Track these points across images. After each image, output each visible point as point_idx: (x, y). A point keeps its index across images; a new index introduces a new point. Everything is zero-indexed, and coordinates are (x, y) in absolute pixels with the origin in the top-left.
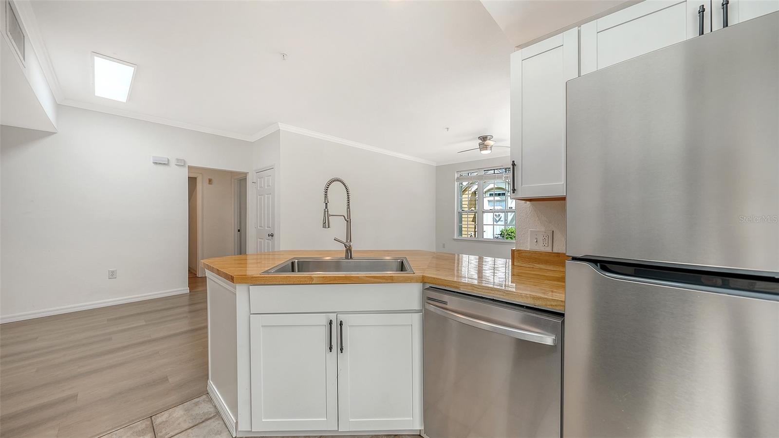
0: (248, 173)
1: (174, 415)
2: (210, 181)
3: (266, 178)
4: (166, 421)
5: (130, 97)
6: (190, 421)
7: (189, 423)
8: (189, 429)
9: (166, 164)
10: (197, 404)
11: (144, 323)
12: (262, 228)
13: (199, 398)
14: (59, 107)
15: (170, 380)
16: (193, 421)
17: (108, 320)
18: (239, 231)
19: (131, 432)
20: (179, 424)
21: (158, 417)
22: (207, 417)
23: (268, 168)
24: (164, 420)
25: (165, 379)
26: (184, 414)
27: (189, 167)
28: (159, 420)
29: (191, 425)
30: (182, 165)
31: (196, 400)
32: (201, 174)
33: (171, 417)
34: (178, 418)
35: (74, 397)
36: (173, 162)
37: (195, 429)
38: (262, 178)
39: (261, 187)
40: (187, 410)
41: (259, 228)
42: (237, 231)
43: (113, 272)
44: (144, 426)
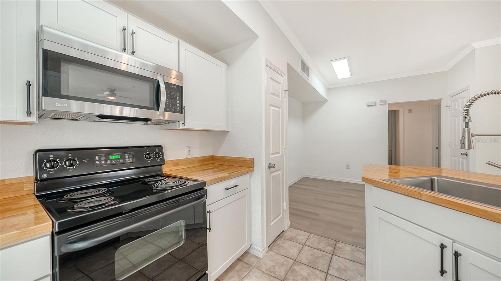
0: (442, 99)
1: (345, 248)
2: (410, 111)
3: (460, 100)
4: (341, 248)
5: (351, 74)
6: (351, 257)
7: (350, 257)
8: (348, 260)
9: (374, 105)
10: (358, 251)
11: (356, 196)
12: (456, 147)
13: (361, 249)
14: (329, 90)
15: (353, 230)
16: (352, 258)
17: (343, 189)
18: (437, 148)
19: (327, 242)
20: (345, 253)
21: (339, 243)
22: (359, 261)
23: (463, 90)
24: (341, 247)
25: (351, 228)
26: (350, 251)
27: (389, 104)
28: (340, 245)
29: (350, 259)
30: (384, 104)
31: (360, 249)
32: (402, 106)
33: (344, 248)
34: (346, 251)
35: (318, 215)
36: (378, 103)
37: (351, 262)
38: (457, 100)
39: (455, 109)
40: (352, 250)
41: (453, 146)
42: (435, 148)
43: (348, 165)
44: (332, 243)
